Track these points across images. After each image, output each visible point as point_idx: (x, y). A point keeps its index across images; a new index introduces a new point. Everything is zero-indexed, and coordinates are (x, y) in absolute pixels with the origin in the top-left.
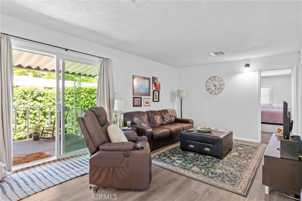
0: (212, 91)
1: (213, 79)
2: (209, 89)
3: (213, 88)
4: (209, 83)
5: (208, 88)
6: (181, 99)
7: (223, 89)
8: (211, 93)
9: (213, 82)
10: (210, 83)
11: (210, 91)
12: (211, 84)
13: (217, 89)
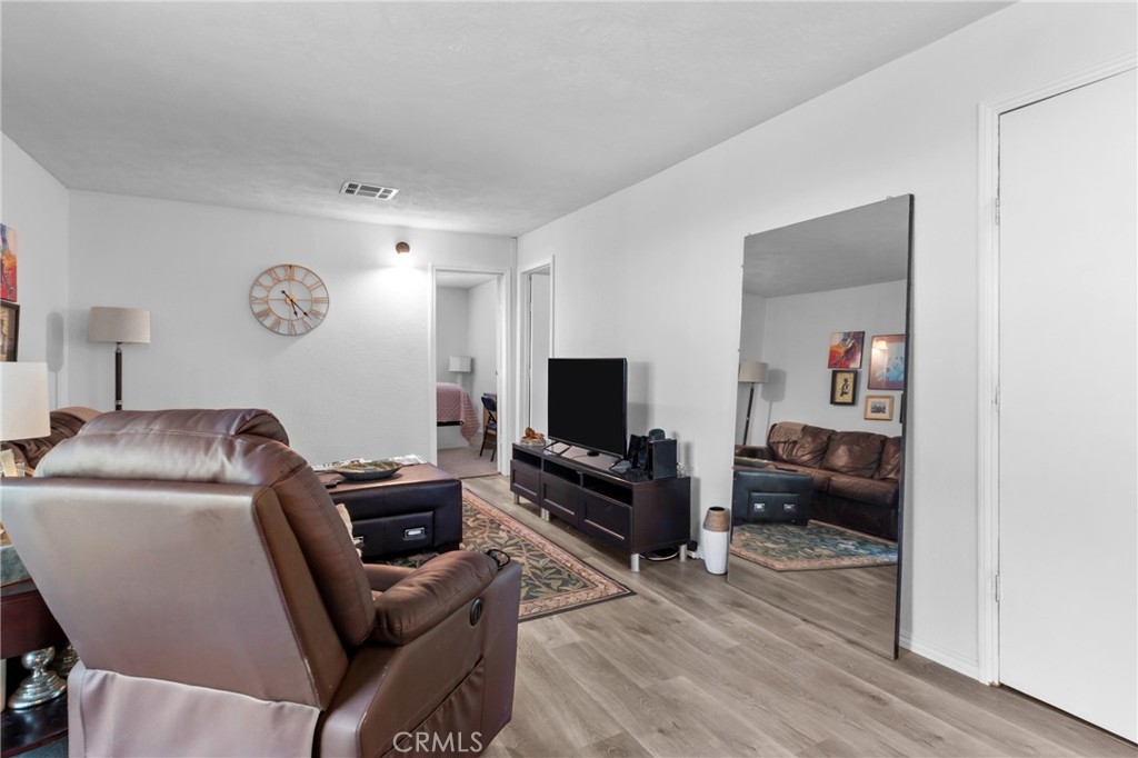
0: (278, 321)
1: (281, 273)
2: (266, 313)
3: (282, 310)
4: (265, 287)
5: (257, 309)
6: (118, 356)
7: (324, 316)
8: (271, 329)
9: (284, 286)
10: (269, 289)
11: (268, 322)
12: (276, 294)
13: (300, 314)
